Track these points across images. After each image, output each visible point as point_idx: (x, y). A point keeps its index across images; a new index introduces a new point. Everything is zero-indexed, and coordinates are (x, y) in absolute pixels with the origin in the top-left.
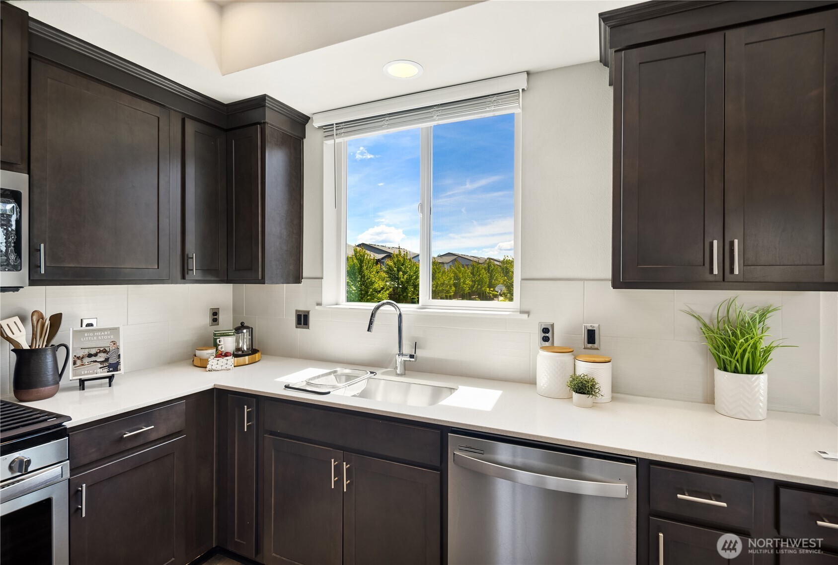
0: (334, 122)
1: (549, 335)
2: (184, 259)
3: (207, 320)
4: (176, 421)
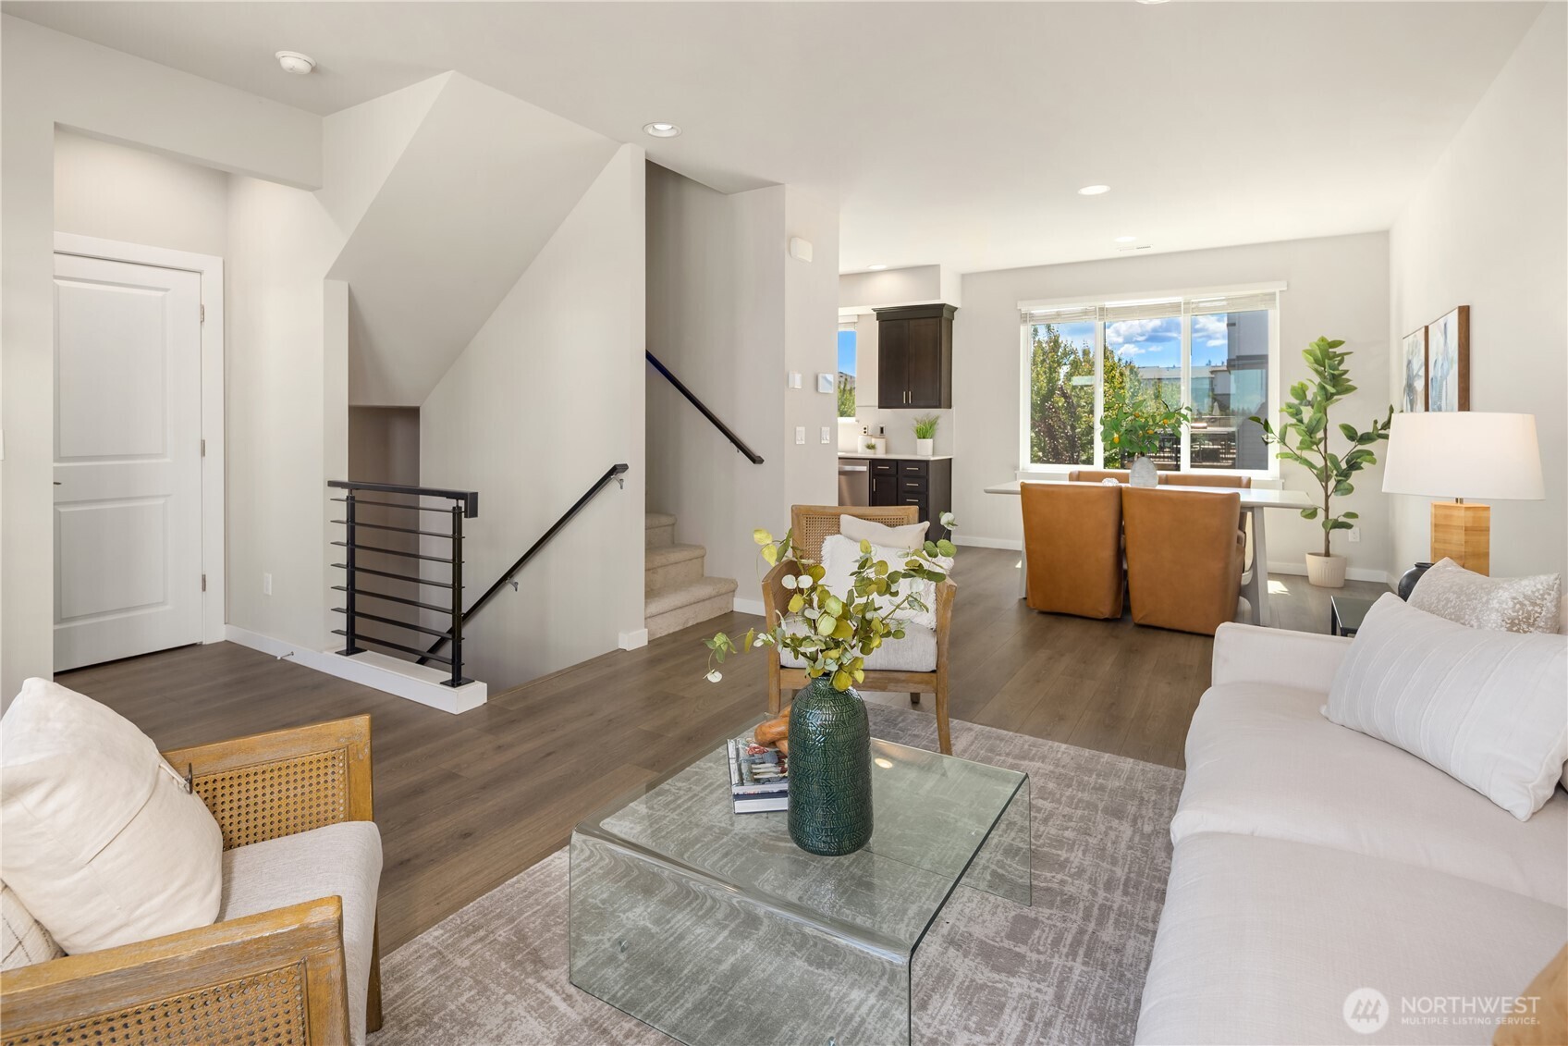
1: (867, 430)
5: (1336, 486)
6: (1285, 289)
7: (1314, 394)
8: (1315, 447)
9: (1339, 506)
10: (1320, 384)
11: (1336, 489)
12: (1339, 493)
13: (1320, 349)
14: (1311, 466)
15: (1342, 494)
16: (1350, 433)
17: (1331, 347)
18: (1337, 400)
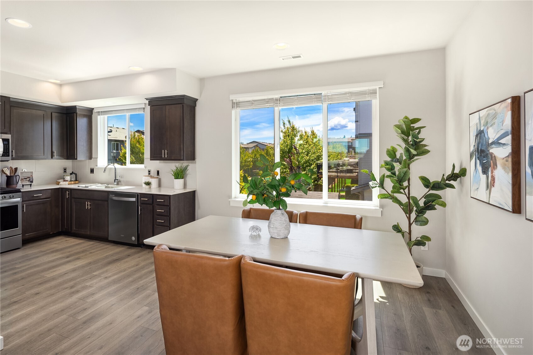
0: (100, 111)
1: (150, 173)
2: (52, 153)
3: (62, 171)
4: (48, 195)
5: (416, 218)
6: (382, 86)
7: (401, 154)
8: (402, 191)
9: (418, 231)
10: (405, 148)
11: (416, 220)
12: (419, 223)
13: (405, 124)
14: (400, 203)
15: (421, 225)
16: (425, 181)
17: (412, 123)
18: (417, 159)
